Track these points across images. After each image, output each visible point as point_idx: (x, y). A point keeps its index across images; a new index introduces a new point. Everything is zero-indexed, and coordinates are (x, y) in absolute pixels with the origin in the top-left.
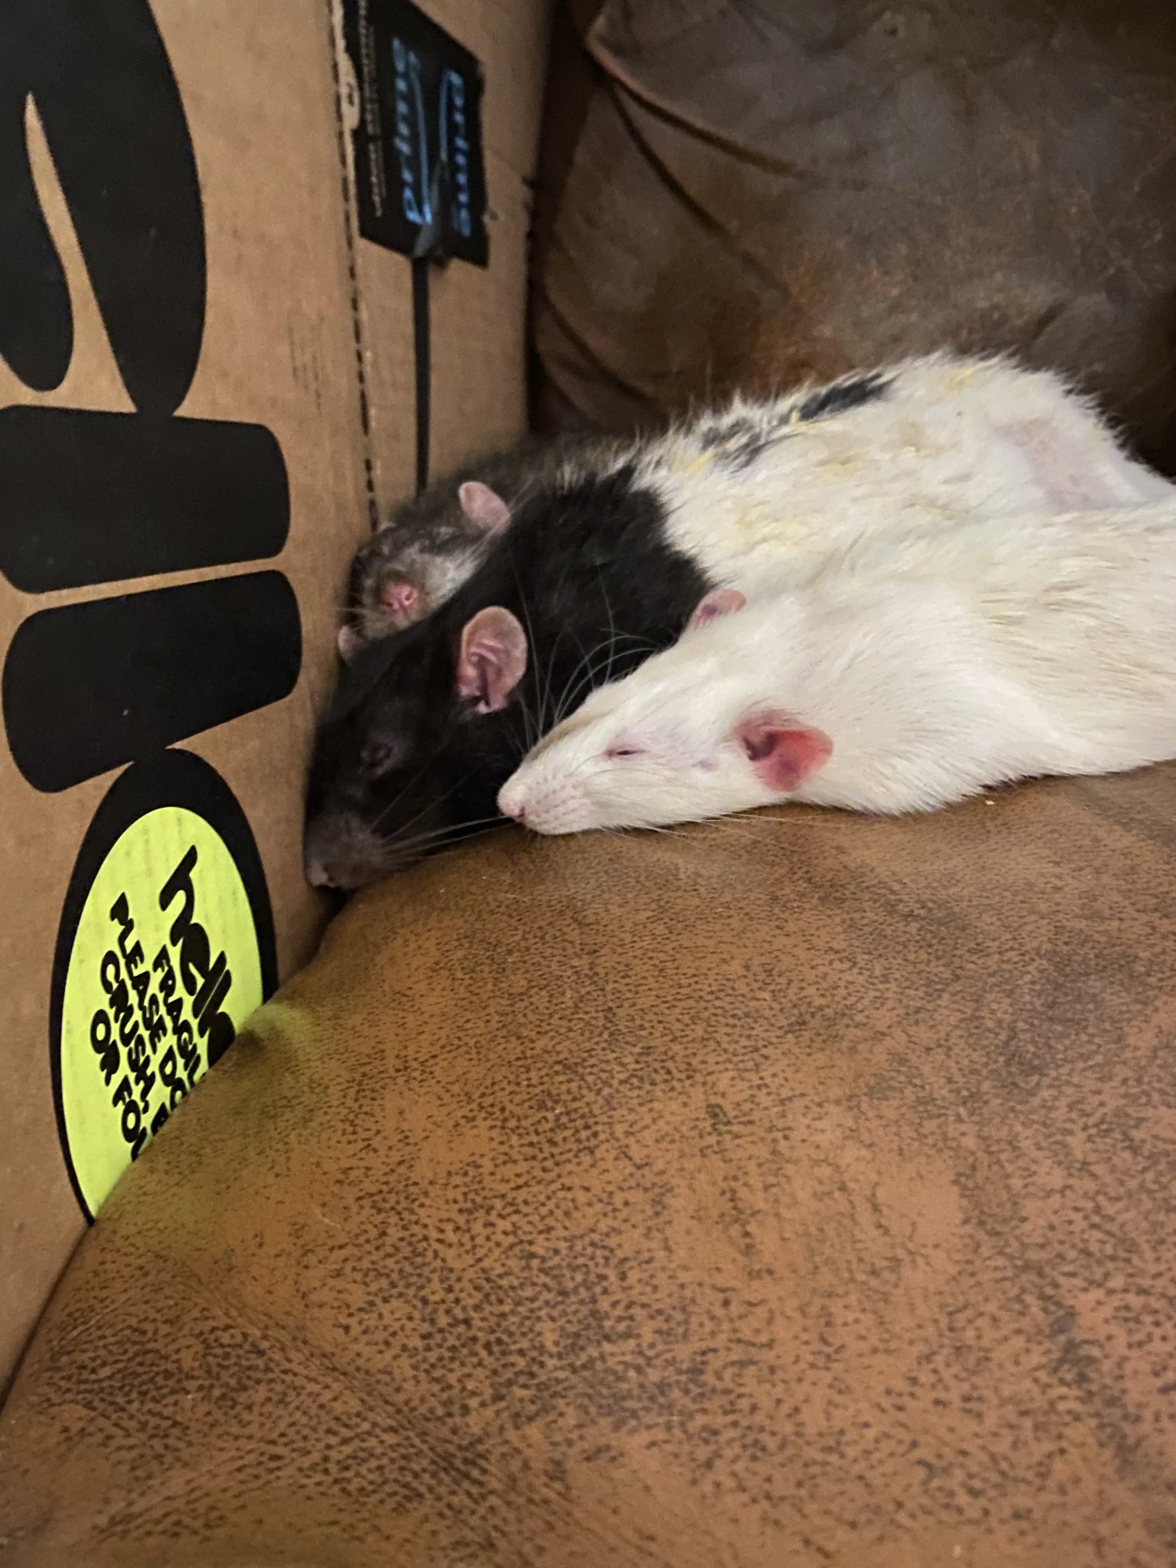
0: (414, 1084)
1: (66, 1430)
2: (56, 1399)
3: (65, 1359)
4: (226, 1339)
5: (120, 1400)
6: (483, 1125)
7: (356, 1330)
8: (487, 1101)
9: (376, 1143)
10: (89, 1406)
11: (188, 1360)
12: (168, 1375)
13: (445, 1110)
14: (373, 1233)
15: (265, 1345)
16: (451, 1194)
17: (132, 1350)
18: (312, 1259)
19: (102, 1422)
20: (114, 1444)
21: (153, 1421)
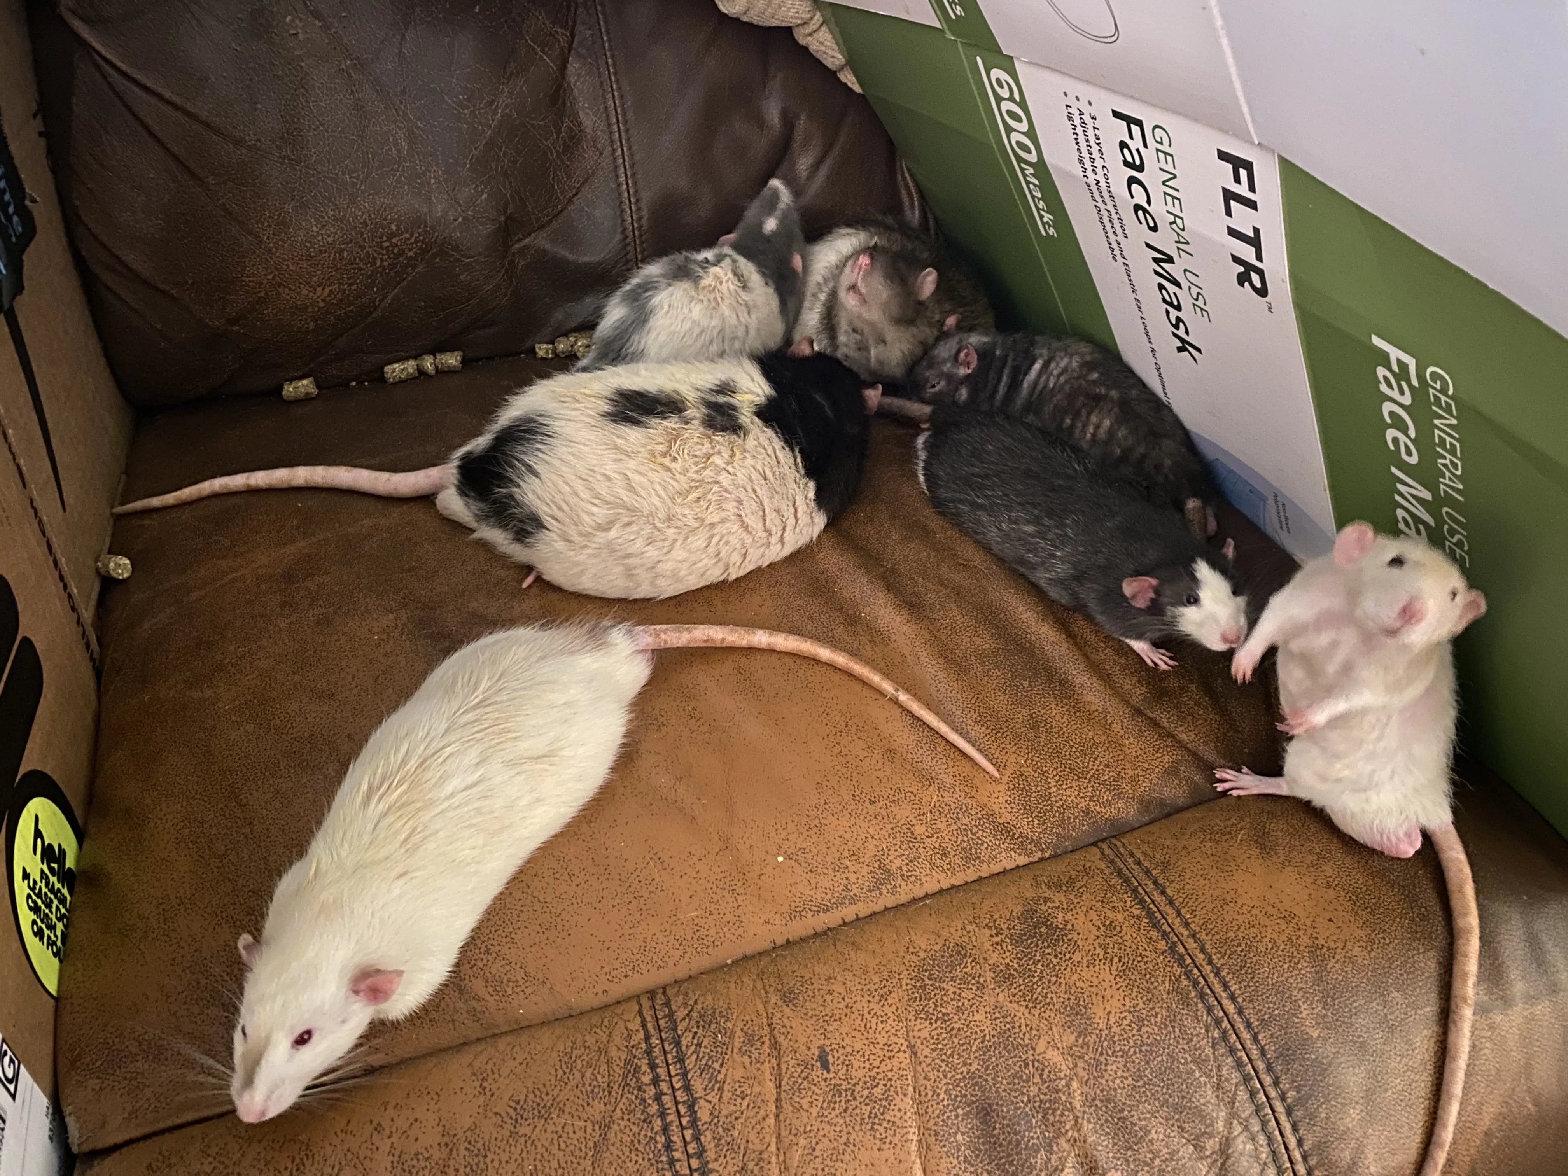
0: (189, 911)
1: (94, 1090)
2: (82, 1079)
3: (78, 1064)
4: (146, 1037)
5: (111, 1071)
6: (225, 926)
7: (199, 1022)
8: (224, 915)
9: (182, 944)
10: (98, 1078)
11: (134, 1050)
12: (126, 1057)
13: (207, 922)
14: (195, 984)
15: (163, 1036)
16: (222, 960)
17: (106, 1052)
18: (171, 1000)
19: (106, 1082)
20: (116, 1089)
21: (128, 1076)
